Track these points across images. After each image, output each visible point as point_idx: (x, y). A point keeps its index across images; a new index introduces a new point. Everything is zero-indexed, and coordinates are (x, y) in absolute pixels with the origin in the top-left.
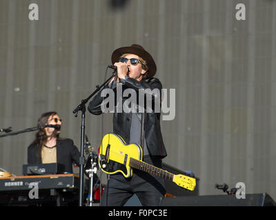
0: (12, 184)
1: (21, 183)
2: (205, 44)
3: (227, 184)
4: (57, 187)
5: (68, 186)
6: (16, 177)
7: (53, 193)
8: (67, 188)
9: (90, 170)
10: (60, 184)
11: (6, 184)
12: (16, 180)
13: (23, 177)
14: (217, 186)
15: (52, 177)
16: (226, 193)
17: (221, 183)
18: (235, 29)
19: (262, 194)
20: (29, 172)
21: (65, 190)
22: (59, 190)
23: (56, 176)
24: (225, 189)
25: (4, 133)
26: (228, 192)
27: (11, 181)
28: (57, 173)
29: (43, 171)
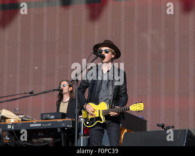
0: (35, 125)
1: (40, 125)
2: (149, 39)
3: (164, 123)
4: (61, 127)
5: (68, 126)
6: (37, 121)
7: (59, 130)
8: (68, 128)
9: (81, 116)
10: (63, 125)
11: (31, 125)
12: (37, 123)
13: (41, 121)
14: (158, 125)
15: (58, 121)
16: (163, 130)
17: (161, 123)
18: (167, 30)
19: (186, 130)
20: (44, 118)
21: (66, 129)
22: (63, 129)
23: (61, 120)
24: (163, 126)
25: (29, 94)
26: (165, 129)
27: (34, 124)
28: (62, 119)
29: (53, 117)
